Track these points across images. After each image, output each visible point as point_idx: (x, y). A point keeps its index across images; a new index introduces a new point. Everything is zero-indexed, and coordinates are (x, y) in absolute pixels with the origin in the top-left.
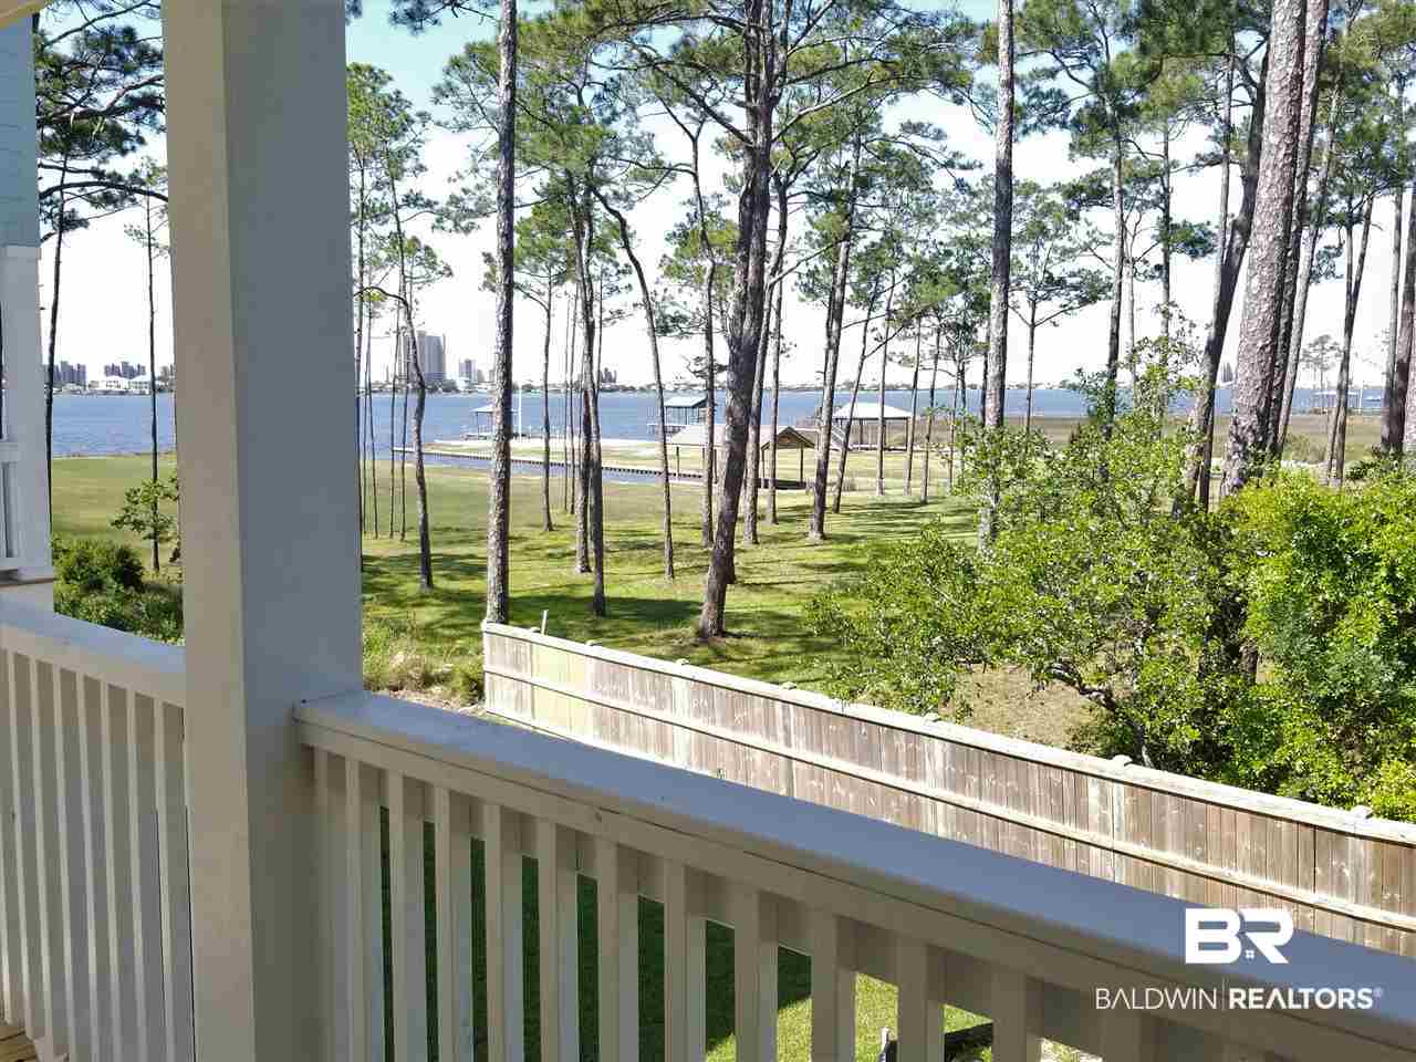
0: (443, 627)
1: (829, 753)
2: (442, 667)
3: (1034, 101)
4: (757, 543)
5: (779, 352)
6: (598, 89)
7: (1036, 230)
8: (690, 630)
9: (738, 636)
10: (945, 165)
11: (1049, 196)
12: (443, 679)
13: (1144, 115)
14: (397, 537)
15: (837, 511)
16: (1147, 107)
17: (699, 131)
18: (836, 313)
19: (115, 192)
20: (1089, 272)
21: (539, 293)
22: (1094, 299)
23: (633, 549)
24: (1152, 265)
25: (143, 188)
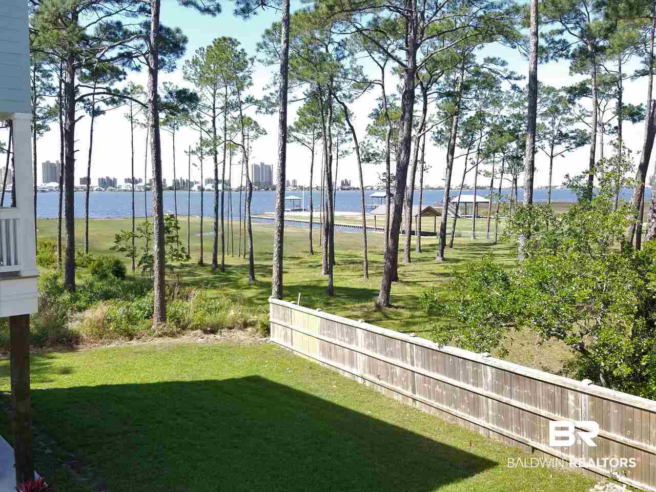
0: (258, 299)
1: (433, 371)
2: (252, 318)
3: (552, 45)
4: (410, 262)
5: (423, 170)
6: (336, 45)
7: (553, 110)
8: (373, 304)
9: (397, 307)
10: (506, 78)
11: (560, 93)
12: (253, 324)
13: (609, 51)
14: (242, 256)
15: (451, 247)
16: (609, 47)
17: (385, 64)
18: (451, 151)
19: (116, 98)
20: (581, 131)
21: (309, 143)
22: (583, 144)
23: (349, 264)
24: (613, 127)
25: (129, 96)
